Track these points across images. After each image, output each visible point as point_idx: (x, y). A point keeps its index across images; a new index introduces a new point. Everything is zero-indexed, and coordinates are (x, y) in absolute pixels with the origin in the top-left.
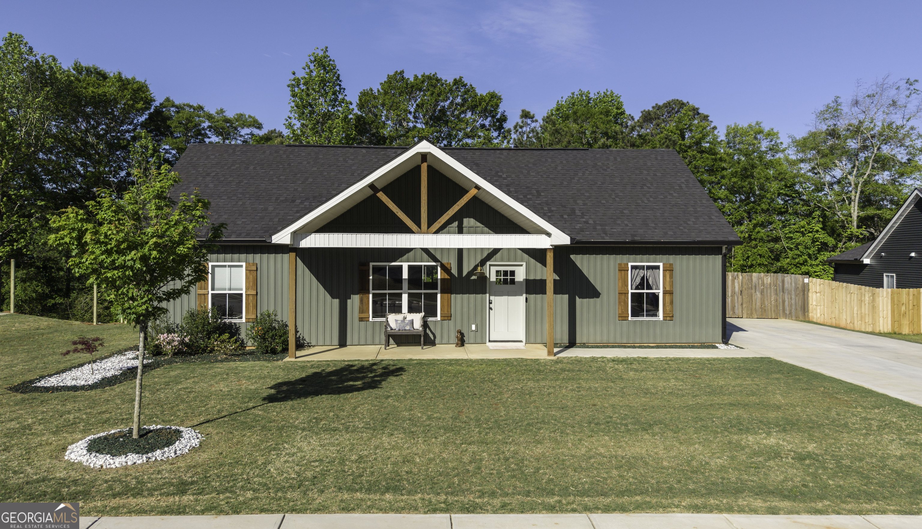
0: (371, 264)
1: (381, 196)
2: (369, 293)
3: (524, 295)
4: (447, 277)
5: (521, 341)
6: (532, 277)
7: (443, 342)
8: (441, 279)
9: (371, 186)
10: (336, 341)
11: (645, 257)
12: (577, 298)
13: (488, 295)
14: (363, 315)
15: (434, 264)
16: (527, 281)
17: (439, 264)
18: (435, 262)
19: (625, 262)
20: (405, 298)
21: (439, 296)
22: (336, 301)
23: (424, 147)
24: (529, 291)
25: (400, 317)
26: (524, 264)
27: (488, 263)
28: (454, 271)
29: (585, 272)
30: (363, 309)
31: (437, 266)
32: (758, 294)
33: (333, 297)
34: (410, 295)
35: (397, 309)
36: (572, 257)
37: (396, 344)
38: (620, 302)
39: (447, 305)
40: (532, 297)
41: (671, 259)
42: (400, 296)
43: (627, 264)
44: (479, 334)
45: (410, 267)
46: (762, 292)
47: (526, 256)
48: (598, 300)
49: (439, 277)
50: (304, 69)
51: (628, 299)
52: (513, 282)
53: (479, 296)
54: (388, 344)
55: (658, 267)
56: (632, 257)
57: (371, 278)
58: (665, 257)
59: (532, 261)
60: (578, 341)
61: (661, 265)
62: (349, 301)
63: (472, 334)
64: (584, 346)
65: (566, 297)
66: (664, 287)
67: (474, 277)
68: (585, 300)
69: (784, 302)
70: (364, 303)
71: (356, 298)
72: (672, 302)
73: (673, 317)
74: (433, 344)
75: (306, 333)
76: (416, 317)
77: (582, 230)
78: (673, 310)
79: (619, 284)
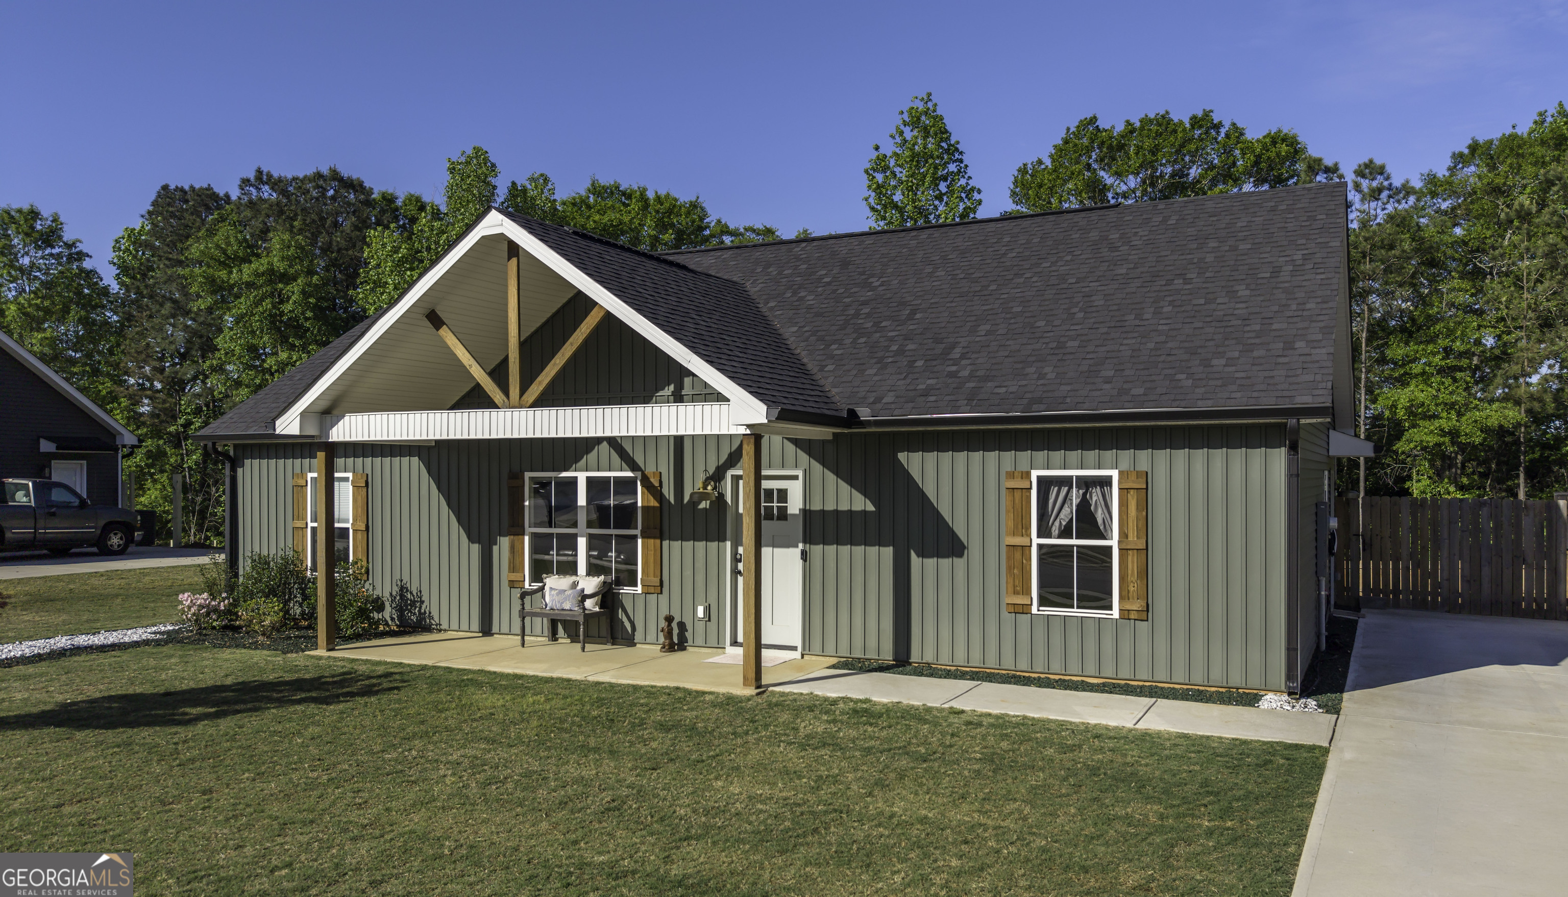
0: (528, 475)
2: (523, 534)
3: (801, 546)
4: (653, 503)
5: (794, 648)
6: (816, 506)
7: (648, 641)
8: (642, 507)
10: (475, 626)
11: (1074, 455)
12: (913, 554)
13: (728, 544)
14: (514, 576)
15: (629, 474)
16: (806, 513)
17: (639, 474)
18: (633, 470)
19: (1025, 470)
20: (582, 543)
21: (640, 541)
22: (476, 548)
24: (808, 539)
26: (800, 473)
27: (730, 473)
28: (669, 492)
29: (930, 491)
30: (515, 566)
31: (636, 478)
33: (471, 540)
34: (591, 538)
35: (570, 567)
36: (902, 456)
37: (569, 637)
38: (1010, 569)
39: (654, 563)
40: (817, 550)
41: (1144, 458)
42: (574, 537)
43: (1028, 475)
44: (713, 625)
45: (589, 480)
47: (803, 457)
48: (960, 562)
49: (640, 504)
50: (893, 137)
51: (1029, 559)
52: (783, 514)
53: (713, 545)
54: (554, 636)
55: (1106, 482)
56: (1041, 455)
57: (527, 503)
58: (1126, 456)
59: (817, 467)
60: (915, 657)
61: (1115, 474)
62: (495, 549)
63: (700, 626)
64: (928, 671)
65: (888, 552)
66: (1123, 535)
67: (703, 505)
68: (931, 562)
70: (517, 553)
71: (505, 542)
72: (1145, 573)
73: (1146, 612)
74: (630, 641)
75: (433, 606)
76: (590, 584)
77: (926, 394)
78: (1146, 594)
79: (1008, 522)
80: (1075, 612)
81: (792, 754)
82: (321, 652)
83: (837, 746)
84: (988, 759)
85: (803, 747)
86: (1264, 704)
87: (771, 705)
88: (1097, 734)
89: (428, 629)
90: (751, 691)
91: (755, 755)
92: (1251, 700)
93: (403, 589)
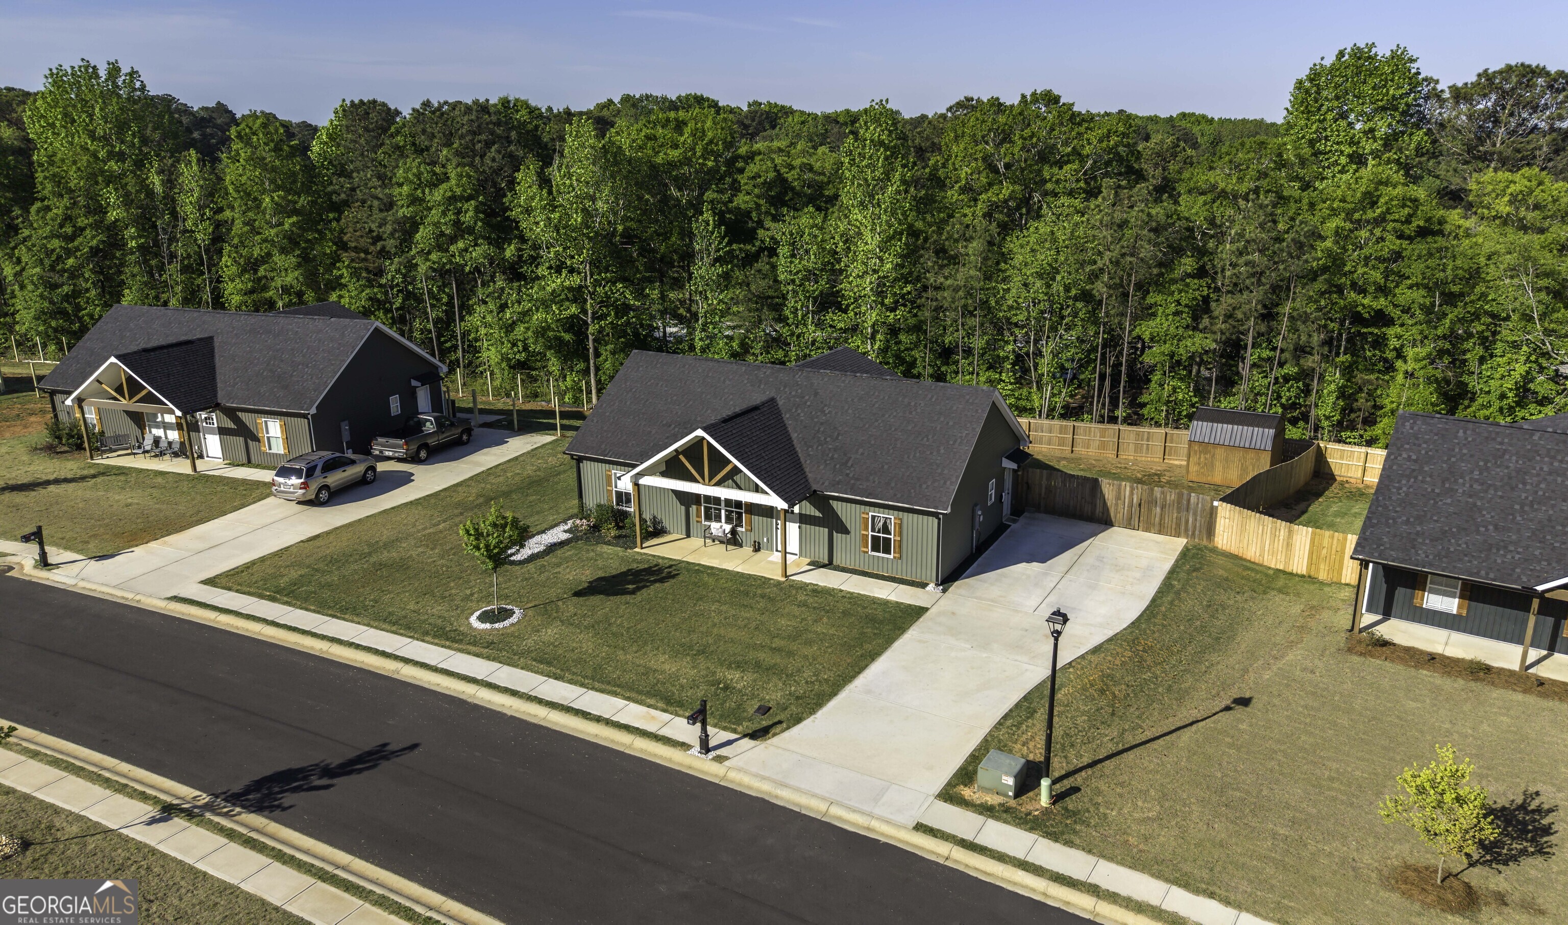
1: (681, 457)
2: (701, 506)
3: (799, 524)
5: (796, 555)
6: (803, 512)
7: (747, 546)
9: (676, 450)
10: (684, 534)
11: (882, 511)
12: (834, 532)
13: (774, 520)
14: (698, 519)
16: (800, 514)
19: (868, 512)
20: (723, 512)
21: (744, 514)
22: (682, 508)
23: (700, 433)
24: (801, 522)
25: (718, 525)
29: (840, 515)
30: (699, 516)
32: (1158, 509)
33: (680, 505)
34: (726, 511)
35: (718, 519)
36: (831, 502)
37: (720, 543)
38: (863, 540)
39: (750, 523)
40: (804, 526)
41: (901, 515)
42: (720, 510)
43: (869, 514)
44: (769, 544)
46: (1163, 507)
48: (848, 537)
51: (868, 538)
53: (769, 519)
54: (714, 542)
55: (890, 519)
56: (872, 508)
58: (896, 513)
60: (833, 563)
61: (893, 517)
62: (690, 509)
63: (765, 543)
64: (837, 569)
65: (826, 530)
66: (895, 535)
68: (839, 535)
69: (1187, 522)
70: (698, 511)
71: (694, 507)
72: (900, 547)
73: (900, 558)
74: (741, 546)
75: (667, 524)
76: (728, 528)
77: (838, 483)
78: (900, 553)
79: (863, 526)
80: (881, 555)
81: (796, 609)
82: (637, 550)
83: (808, 606)
84: (843, 612)
85: (799, 606)
86: (928, 588)
87: (791, 586)
88: (874, 601)
89: (665, 532)
90: (784, 579)
91: (787, 610)
92: (923, 585)
93: (654, 517)
